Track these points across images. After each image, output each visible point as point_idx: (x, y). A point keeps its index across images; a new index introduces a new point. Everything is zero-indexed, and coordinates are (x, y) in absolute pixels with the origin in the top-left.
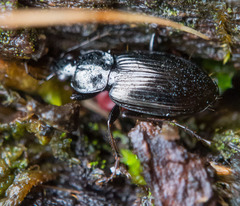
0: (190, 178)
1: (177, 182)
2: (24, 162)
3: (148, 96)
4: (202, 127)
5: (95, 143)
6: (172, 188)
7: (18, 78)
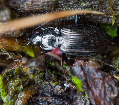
0: (107, 85)
1: (100, 88)
2: (21, 87)
3: (80, 48)
4: (105, 57)
5: (54, 72)
6: (98, 91)
7: (13, 46)
